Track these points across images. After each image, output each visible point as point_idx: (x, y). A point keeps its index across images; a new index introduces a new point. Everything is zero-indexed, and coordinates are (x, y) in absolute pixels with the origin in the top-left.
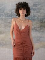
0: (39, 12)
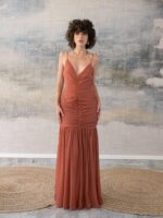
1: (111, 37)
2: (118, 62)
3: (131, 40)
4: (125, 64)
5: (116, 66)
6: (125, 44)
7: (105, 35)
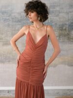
0: (57, 16)
1: (58, 9)
2: (63, 25)
3: (71, 10)
4: (67, 26)
5: (61, 28)
6: (67, 13)
7: (54, 7)
